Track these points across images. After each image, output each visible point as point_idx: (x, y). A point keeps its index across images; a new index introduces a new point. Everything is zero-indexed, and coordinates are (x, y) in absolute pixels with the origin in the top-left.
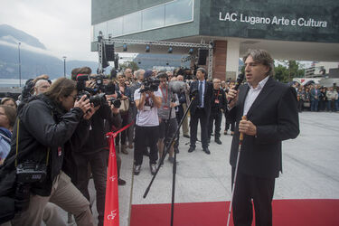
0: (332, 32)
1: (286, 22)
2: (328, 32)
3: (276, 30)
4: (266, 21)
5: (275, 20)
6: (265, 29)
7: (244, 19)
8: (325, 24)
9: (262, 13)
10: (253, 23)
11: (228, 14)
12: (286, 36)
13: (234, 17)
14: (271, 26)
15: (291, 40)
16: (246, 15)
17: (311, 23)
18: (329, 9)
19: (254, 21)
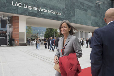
0: (63, 18)
1: (46, 11)
2: (62, 17)
3: (42, 13)
4: (36, 9)
5: (41, 9)
6: (36, 12)
7: (25, 6)
8: (60, 14)
9: (35, 5)
10: (30, 9)
11: (17, 3)
12: (46, 17)
13: (20, 5)
14: (39, 12)
15: (48, 18)
16: (26, 5)
17: (55, 13)
18: (61, 8)
19: (31, 8)
